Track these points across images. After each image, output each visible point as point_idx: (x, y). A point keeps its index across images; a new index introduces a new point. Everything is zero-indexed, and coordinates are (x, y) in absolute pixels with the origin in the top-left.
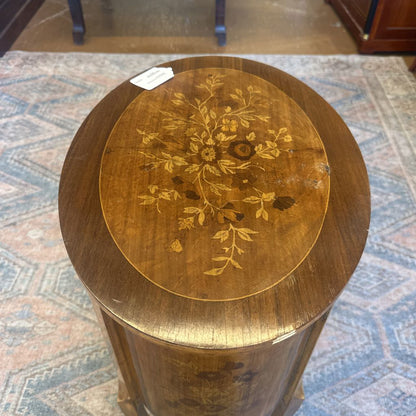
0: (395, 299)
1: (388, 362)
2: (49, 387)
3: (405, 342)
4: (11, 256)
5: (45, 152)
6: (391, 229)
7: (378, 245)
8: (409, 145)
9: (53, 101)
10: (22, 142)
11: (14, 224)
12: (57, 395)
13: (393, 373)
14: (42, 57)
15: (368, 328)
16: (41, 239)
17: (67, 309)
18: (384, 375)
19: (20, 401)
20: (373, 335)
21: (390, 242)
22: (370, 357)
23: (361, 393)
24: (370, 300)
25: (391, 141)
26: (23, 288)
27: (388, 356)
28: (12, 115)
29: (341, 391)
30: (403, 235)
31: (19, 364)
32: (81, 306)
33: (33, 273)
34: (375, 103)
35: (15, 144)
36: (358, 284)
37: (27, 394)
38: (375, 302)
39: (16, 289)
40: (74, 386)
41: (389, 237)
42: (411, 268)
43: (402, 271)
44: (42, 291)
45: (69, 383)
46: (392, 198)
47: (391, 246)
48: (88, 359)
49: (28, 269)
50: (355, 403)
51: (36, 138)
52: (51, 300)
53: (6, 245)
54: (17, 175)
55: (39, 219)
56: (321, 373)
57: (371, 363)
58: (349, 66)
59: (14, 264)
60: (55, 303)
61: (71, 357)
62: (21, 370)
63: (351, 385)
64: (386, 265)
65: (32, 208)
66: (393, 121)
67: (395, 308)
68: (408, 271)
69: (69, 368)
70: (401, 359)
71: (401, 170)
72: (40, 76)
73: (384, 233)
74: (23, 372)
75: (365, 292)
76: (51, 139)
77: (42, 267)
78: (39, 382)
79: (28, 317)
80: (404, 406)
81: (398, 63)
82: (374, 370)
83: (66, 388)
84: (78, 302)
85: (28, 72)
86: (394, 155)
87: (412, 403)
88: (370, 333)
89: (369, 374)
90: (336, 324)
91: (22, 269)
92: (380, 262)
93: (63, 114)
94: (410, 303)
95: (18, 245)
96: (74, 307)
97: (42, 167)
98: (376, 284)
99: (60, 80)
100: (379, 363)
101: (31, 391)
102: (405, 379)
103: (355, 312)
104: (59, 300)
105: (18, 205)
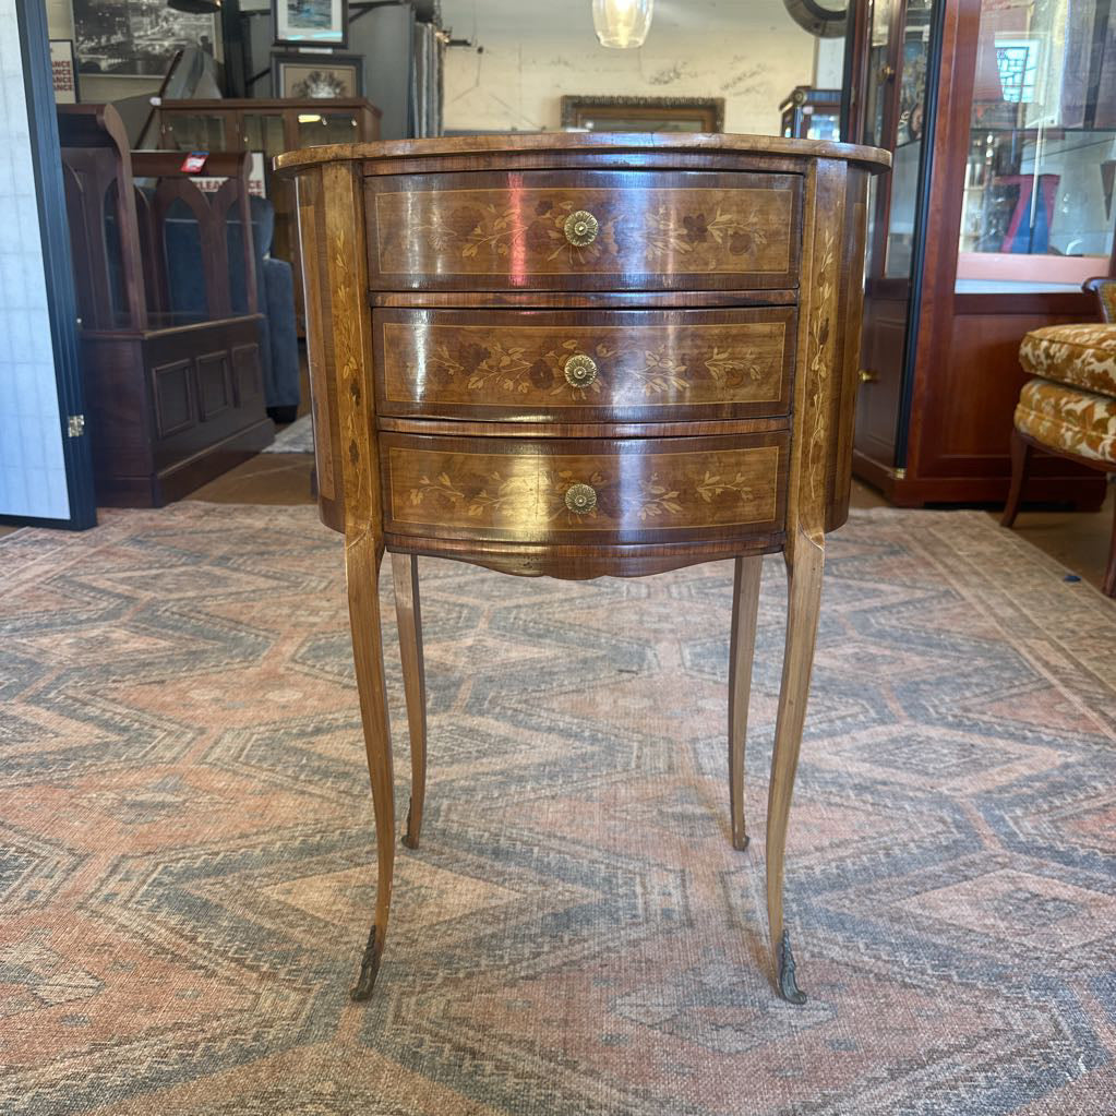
0: (1003, 780)
1: (995, 856)
2: (209, 876)
3: (1033, 831)
4: (146, 717)
5: (239, 605)
6: (983, 699)
7: (955, 716)
8: (1011, 605)
9: (262, 554)
10: (191, 594)
11: (162, 682)
12: (226, 886)
13: (1007, 870)
14: (244, 509)
15: (946, 814)
16: (217, 700)
17: (264, 781)
18: (988, 872)
19: (140, 892)
20: (955, 821)
21: (984, 713)
22: (953, 849)
23: (938, 894)
24: (943, 780)
25: (972, 600)
26: (169, 755)
27: (994, 847)
28: (171, 567)
29: (888, 890)
30: (1011, 705)
31: (145, 845)
32: (296, 778)
33: (194, 739)
34: (931, 559)
35: (176, 596)
36: (913, 761)
37: (158, 883)
38: (956, 782)
39: (151, 757)
40: (269, 875)
41: (979, 708)
42: (1034, 744)
43: (1015, 748)
44: (209, 760)
45: (256, 872)
46: (980, 662)
47: (985, 718)
48: (304, 842)
49: (184, 733)
50: (923, 907)
51: (220, 590)
52: (227, 771)
53: (140, 706)
54: (175, 628)
55: (214, 677)
56: (837, 867)
57: (956, 856)
58: (870, 522)
59: (154, 727)
60: (235, 773)
61: (264, 838)
62: (149, 853)
63: (912, 883)
64: (977, 740)
65: (203, 665)
66: (974, 580)
67: (1002, 790)
68: (1028, 747)
69: (257, 851)
70: (1027, 852)
71: (998, 632)
72: (237, 528)
73: (967, 703)
74: (152, 856)
75: (931, 770)
76: (254, 591)
77: (214, 731)
78: (187, 869)
79: (176, 790)
80: (1041, 912)
81: (976, 518)
82: (965, 865)
83: (248, 877)
84: (290, 772)
85: (214, 523)
86: (980, 616)
87: (1058, 908)
88: (949, 820)
89: (951, 870)
90: (870, 808)
91: (170, 733)
92: (963, 736)
93: (279, 566)
94: (1037, 784)
95: (164, 706)
96: (279, 779)
97: (232, 620)
98: (954, 761)
99: (277, 532)
100: (976, 857)
101: (166, 879)
102: (1036, 878)
103: (911, 794)
104: (245, 770)
105: (170, 662)
